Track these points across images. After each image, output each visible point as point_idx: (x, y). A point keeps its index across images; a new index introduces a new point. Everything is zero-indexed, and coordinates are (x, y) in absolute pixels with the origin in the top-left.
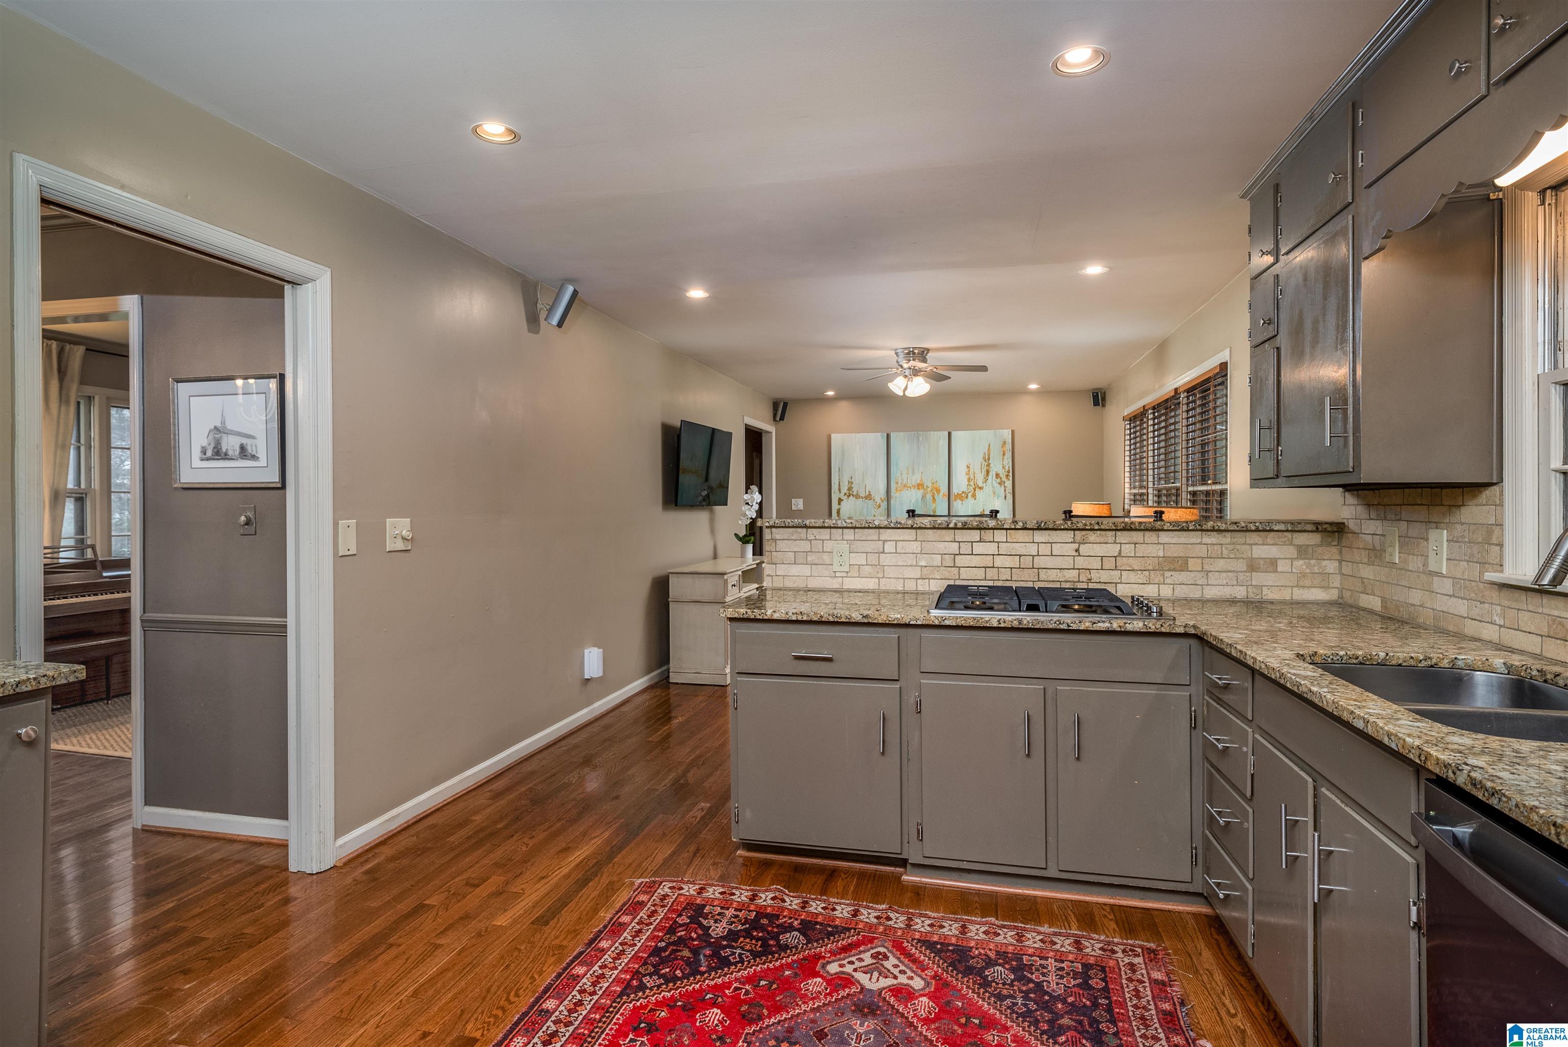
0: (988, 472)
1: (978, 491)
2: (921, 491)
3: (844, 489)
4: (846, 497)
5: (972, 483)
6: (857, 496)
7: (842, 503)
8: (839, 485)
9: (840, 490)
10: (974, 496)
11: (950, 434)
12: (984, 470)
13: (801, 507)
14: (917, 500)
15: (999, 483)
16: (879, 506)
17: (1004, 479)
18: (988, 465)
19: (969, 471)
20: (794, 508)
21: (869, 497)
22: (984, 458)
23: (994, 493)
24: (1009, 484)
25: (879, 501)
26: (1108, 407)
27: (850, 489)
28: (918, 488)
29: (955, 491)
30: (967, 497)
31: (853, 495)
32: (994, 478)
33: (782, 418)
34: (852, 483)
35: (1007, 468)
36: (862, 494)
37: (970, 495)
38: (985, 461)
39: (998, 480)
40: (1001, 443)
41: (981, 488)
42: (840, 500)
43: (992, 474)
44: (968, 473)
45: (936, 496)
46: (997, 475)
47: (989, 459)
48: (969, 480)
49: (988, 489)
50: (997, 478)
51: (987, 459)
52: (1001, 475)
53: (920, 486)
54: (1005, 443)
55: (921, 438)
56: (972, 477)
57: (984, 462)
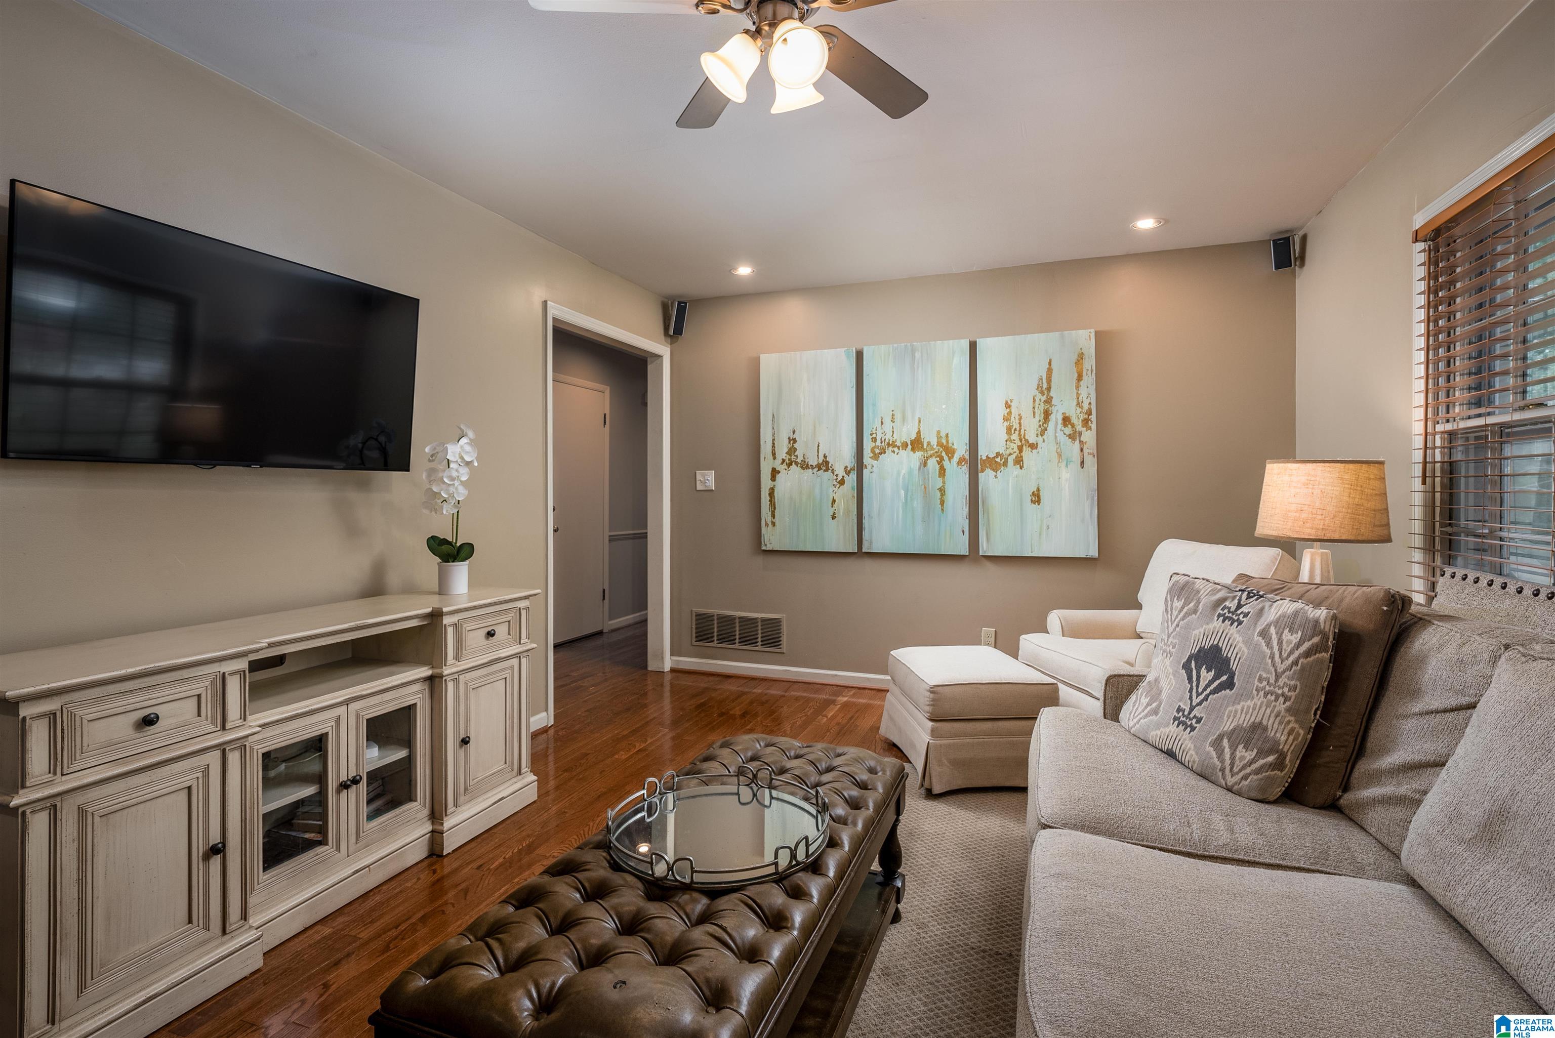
0: (1047, 415)
1: (1026, 451)
2: (919, 454)
3: (782, 453)
4: (785, 467)
5: (1015, 437)
6: (805, 466)
7: (778, 476)
8: (773, 446)
9: (774, 454)
10: (1019, 461)
11: (973, 346)
12: (1039, 415)
13: (711, 484)
14: (910, 472)
15: (1070, 436)
16: (842, 482)
17: (1079, 427)
18: (1049, 401)
19: (1010, 413)
20: (700, 487)
21: (825, 465)
22: (1039, 387)
23: (1060, 455)
24: (1089, 437)
25: (841, 473)
26: (1305, 268)
27: (792, 451)
28: (913, 450)
29: (983, 453)
30: (1005, 464)
31: (797, 463)
32: (1060, 426)
33: (678, 331)
34: (795, 441)
35: (1086, 406)
36: (813, 461)
37: (1011, 460)
38: (1042, 393)
39: (1068, 430)
40: (1075, 357)
41: (1033, 446)
42: (774, 473)
43: (1056, 417)
44: (1006, 419)
45: (946, 463)
46: (1066, 420)
47: (1049, 389)
48: (1009, 430)
49: (1047, 447)
50: (1065, 425)
51: (1045, 388)
52: (1074, 420)
53: (916, 444)
54: (1081, 356)
55: (917, 355)
56: (1016, 426)
57: (1039, 396)
